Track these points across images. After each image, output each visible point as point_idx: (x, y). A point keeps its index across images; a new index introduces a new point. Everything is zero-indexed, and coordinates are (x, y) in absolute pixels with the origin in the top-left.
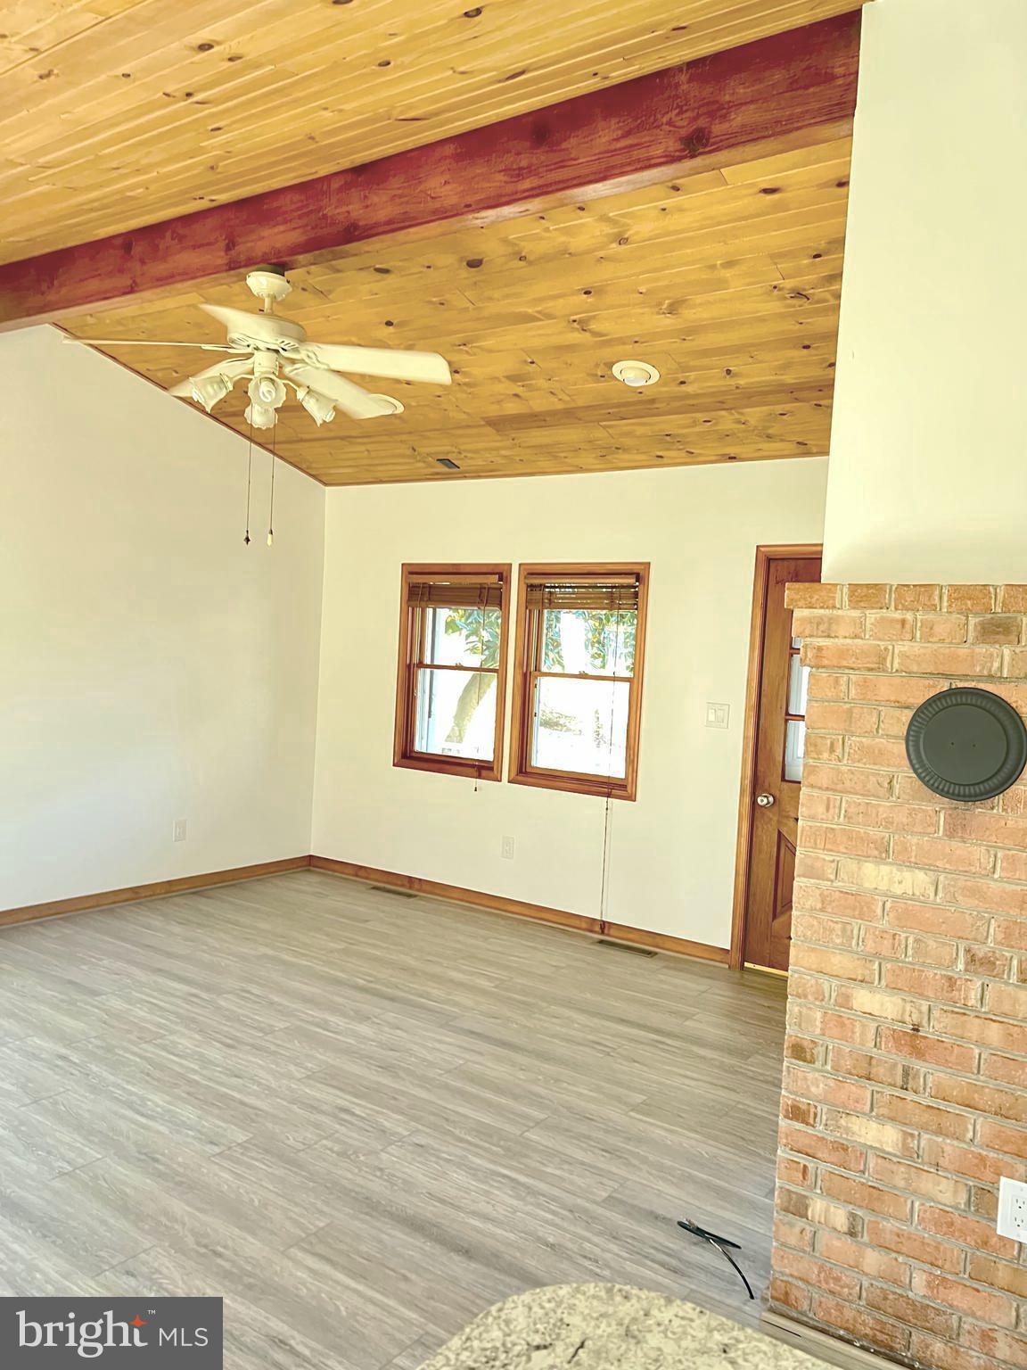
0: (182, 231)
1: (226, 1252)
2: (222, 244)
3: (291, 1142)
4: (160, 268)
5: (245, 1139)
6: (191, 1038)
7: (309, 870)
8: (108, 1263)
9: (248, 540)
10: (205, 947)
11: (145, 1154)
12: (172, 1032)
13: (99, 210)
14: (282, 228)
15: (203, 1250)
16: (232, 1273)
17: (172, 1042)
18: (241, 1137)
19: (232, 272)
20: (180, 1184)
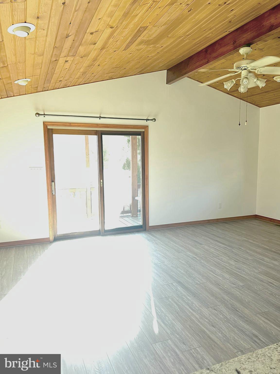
0: (221, 43)
1: (240, 311)
2: (232, 43)
3: (255, 288)
4: (214, 55)
5: (242, 285)
6: (225, 258)
7: (256, 219)
8: (210, 306)
9: (240, 124)
10: (228, 236)
11: (216, 283)
12: (221, 256)
13: (199, 43)
14: (249, 33)
15: (233, 309)
16: (241, 316)
17: (221, 258)
18: (241, 284)
19: (235, 50)
20: (226, 292)
